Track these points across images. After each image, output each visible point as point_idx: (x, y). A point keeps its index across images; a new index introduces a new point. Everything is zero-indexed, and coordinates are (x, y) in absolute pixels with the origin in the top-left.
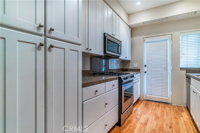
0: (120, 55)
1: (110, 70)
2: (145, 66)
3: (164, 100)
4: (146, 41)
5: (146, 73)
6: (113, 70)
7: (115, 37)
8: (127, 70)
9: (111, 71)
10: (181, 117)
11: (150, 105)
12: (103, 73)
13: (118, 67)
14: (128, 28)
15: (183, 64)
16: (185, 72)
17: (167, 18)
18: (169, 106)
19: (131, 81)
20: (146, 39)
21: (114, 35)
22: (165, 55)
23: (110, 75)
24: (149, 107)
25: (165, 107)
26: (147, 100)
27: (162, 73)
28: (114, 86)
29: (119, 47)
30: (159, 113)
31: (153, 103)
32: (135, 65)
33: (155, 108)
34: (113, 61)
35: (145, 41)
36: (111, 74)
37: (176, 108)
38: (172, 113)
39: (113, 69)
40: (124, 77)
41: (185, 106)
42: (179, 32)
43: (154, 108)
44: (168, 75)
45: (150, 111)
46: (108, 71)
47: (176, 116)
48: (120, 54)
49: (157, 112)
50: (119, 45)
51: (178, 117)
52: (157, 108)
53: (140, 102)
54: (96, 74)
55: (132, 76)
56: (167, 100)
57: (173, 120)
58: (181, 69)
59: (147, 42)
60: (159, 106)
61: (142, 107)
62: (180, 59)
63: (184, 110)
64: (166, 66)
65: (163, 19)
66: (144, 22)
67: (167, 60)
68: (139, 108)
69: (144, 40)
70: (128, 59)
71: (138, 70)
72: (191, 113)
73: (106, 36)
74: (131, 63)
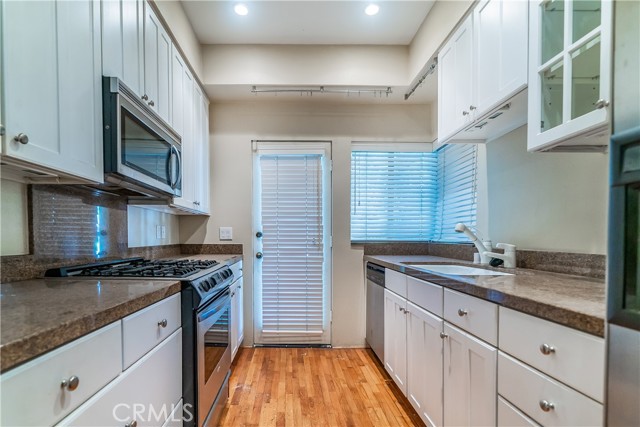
0: (177, 192)
1: (130, 251)
2: (259, 235)
3: (312, 338)
4: (261, 153)
5: (262, 260)
6: (144, 248)
7: (153, 109)
8: (197, 249)
9: (135, 256)
10: (364, 384)
11: (277, 360)
12: (100, 268)
13: (164, 237)
15: (357, 232)
16: (361, 252)
17: (322, 87)
18: (327, 354)
19: (224, 292)
20: (261, 146)
21: (153, 104)
22: (313, 204)
23: (140, 274)
24: (276, 369)
26: (266, 346)
27: (307, 259)
28: (164, 324)
29: (173, 156)
30: (308, 387)
31: (284, 352)
32: (226, 233)
33: (294, 371)
34: (146, 215)
35: (256, 151)
36: (140, 268)
37: (345, 358)
38: (341, 375)
39: (143, 245)
40: (203, 279)
41: (363, 346)
42: (349, 139)
43: (290, 369)
44: (321, 263)
45: (282, 385)
46: (125, 256)
47: (352, 383)
48: (178, 185)
49: (302, 385)
50: (174, 152)
51: (357, 384)
52: (299, 367)
53: (244, 358)
54: (63, 272)
55: (227, 274)
56: (319, 335)
57: (350, 398)
58: (354, 244)
59: (264, 158)
60: (301, 361)
61: (255, 376)
62: (352, 216)
63: (364, 359)
64: (318, 236)
65: (310, 90)
66: (254, 87)
67: (319, 219)
68: (248, 382)
69: (254, 148)
70: (203, 209)
71: (235, 250)
72: (388, 366)
73: (116, 93)
74: (209, 222)
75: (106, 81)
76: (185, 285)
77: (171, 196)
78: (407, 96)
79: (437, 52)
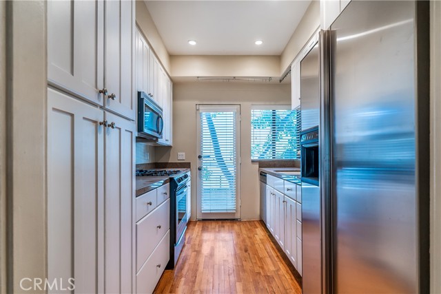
0: (160, 136)
2: (200, 157)
5: (202, 171)
7: (153, 99)
8: (165, 165)
10: (255, 235)
11: (210, 227)
13: (148, 159)
14: (170, 83)
16: (257, 166)
17: (235, 77)
18: (238, 223)
19: (185, 185)
20: (201, 107)
21: (152, 96)
24: (209, 230)
25: (232, 226)
26: (204, 220)
29: (160, 119)
31: (214, 223)
32: (182, 156)
33: (219, 231)
37: (248, 225)
38: (244, 232)
40: (177, 178)
41: (258, 219)
42: (251, 103)
43: (217, 230)
47: (249, 235)
48: (161, 134)
50: (160, 117)
51: (252, 235)
52: (222, 229)
53: (192, 226)
55: (186, 176)
56: (234, 213)
57: (247, 241)
58: (253, 161)
60: (223, 227)
61: (198, 233)
63: (258, 225)
65: (228, 79)
66: (198, 77)
69: (197, 109)
70: (170, 143)
71: (187, 165)
72: (268, 225)
73: (143, 99)
74: (172, 150)
75: (139, 93)
76: (172, 180)
77: (157, 138)
78: (281, 81)
79: (291, 65)
